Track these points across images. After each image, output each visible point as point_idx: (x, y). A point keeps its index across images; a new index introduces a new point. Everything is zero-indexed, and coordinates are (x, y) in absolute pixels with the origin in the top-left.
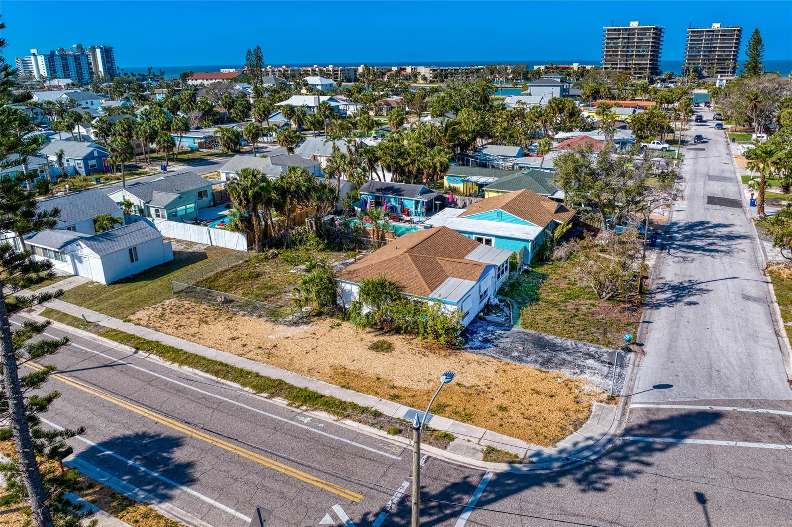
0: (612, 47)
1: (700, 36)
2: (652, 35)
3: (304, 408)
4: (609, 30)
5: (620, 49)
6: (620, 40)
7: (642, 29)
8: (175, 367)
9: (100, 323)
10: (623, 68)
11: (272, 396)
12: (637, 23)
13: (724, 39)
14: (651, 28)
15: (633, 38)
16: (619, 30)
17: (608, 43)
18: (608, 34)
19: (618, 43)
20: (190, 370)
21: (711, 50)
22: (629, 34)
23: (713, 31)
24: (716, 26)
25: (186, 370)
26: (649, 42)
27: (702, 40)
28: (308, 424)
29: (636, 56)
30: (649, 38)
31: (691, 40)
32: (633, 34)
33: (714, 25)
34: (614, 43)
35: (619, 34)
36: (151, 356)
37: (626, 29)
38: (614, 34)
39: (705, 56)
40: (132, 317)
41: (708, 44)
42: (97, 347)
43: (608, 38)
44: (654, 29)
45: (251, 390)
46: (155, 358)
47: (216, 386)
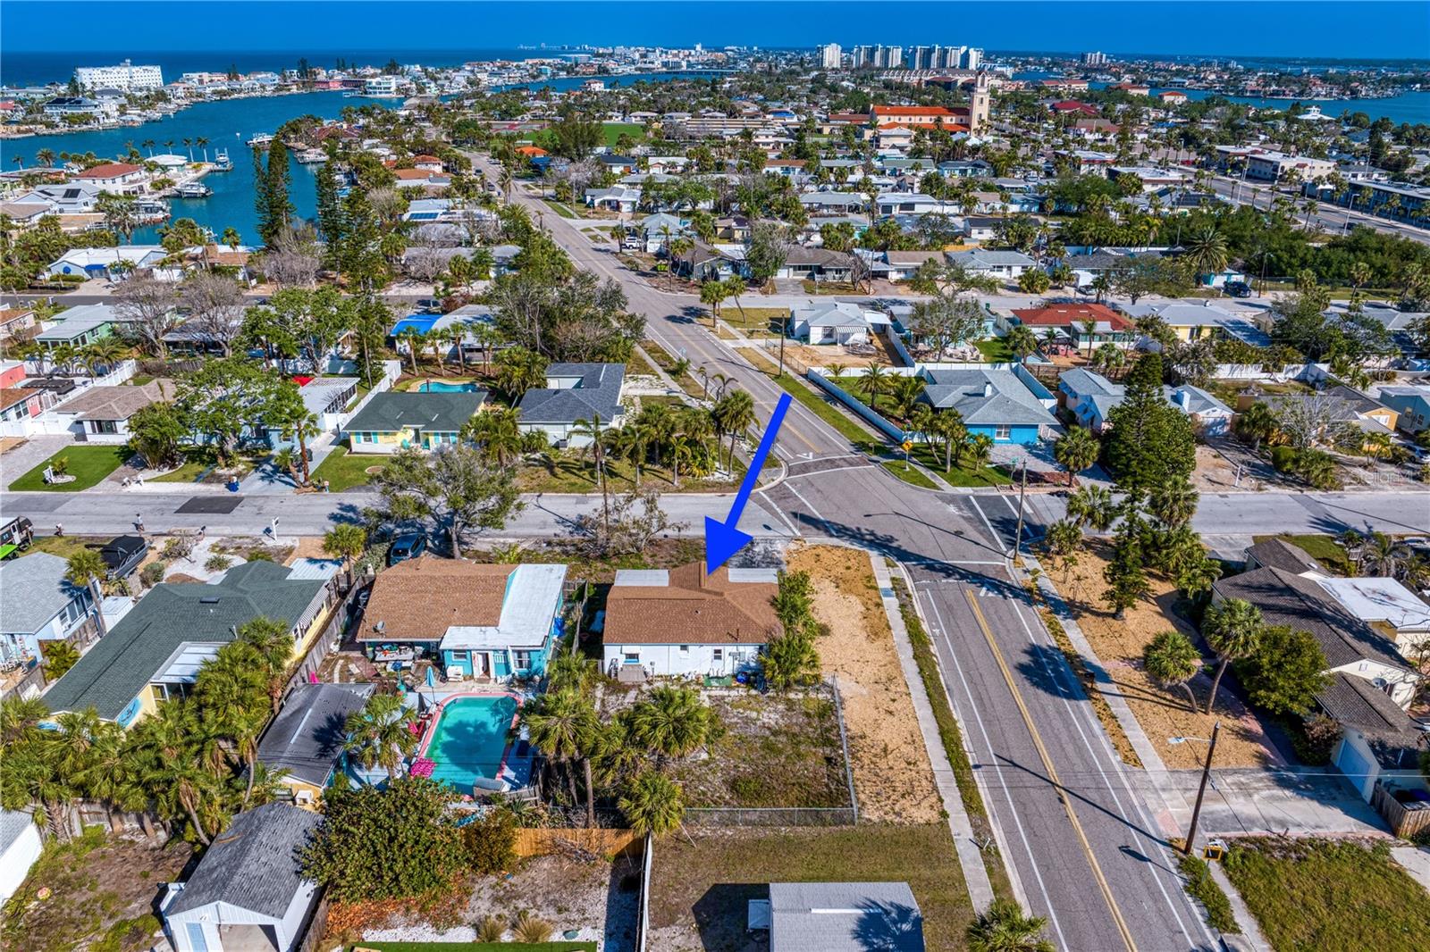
9: (972, 837)
28: (939, 627)
42: (999, 800)
47: (953, 687)
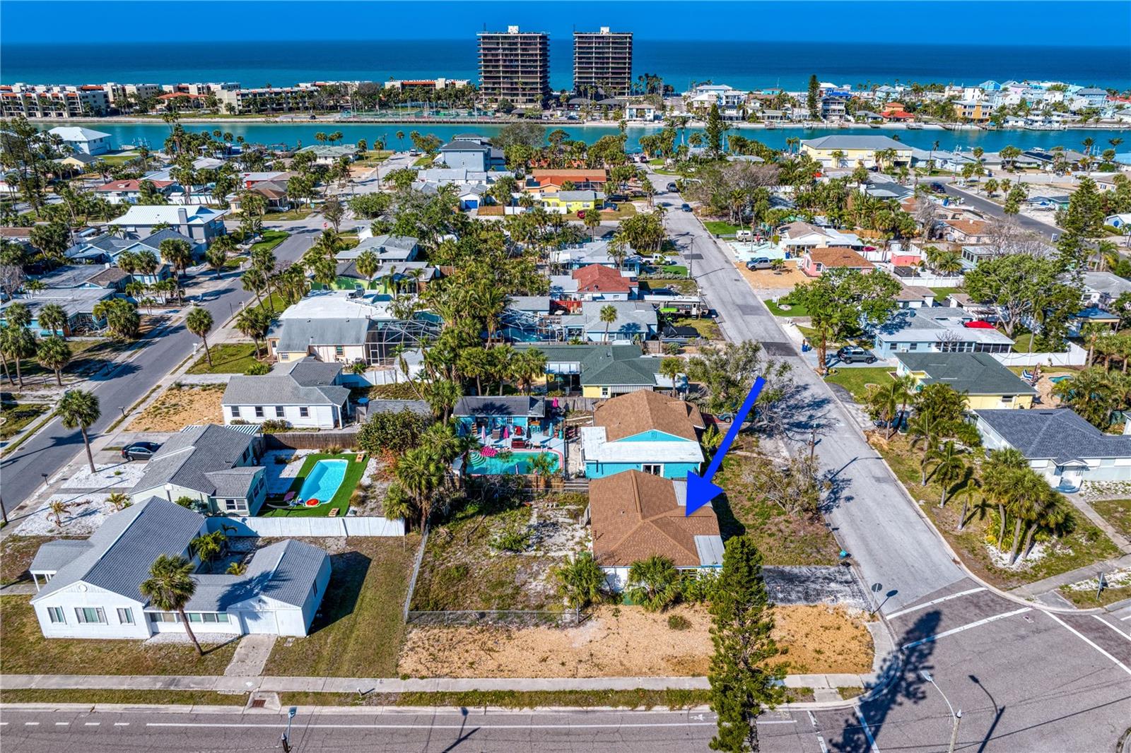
0: (491, 61)
1: (590, 43)
2: (539, 46)
3: (686, 707)
4: (484, 38)
5: (501, 63)
6: (500, 51)
7: (525, 37)
8: (527, 711)
9: (377, 690)
10: (508, 89)
11: (649, 707)
12: (517, 27)
13: (616, 48)
14: (535, 38)
15: (516, 49)
16: (497, 38)
17: (485, 55)
18: (484, 43)
19: (497, 55)
20: (546, 709)
21: (602, 60)
22: (510, 44)
23: (603, 37)
24: (605, 31)
25: (541, 710)
26: (536, 55)
27: (592, 48)
29: (522, 72)
30: (536, 49)
31: (579, 48)
32: (516, 44)
33: (602, 29)
34: (493, 55)
35: (498, 44)
36: (488, 709)
37: (505, 38)
38: (493, 43)
39: (597, 68)
40: (402, 671)
41: (599, 53)
42: (417, 719)
43: (484, 49)
44: (540, 37)
45: (626, 708)
46: (494, 710)
47: (590, 716)
